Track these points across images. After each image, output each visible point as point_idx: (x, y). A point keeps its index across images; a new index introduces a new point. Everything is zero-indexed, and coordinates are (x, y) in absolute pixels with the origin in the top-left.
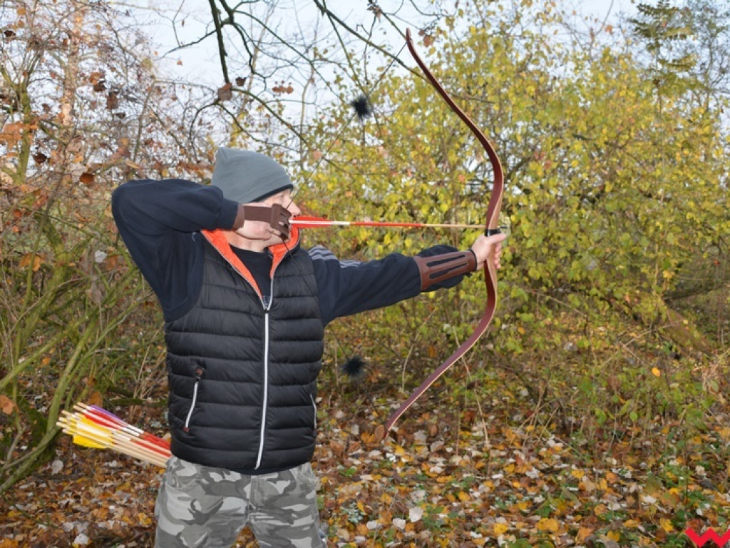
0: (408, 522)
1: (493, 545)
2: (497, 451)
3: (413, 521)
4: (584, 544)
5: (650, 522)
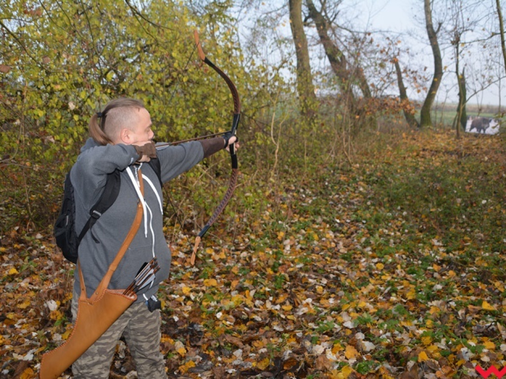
1: (189, 300)
4: (236, 290)
5: (261, 271)
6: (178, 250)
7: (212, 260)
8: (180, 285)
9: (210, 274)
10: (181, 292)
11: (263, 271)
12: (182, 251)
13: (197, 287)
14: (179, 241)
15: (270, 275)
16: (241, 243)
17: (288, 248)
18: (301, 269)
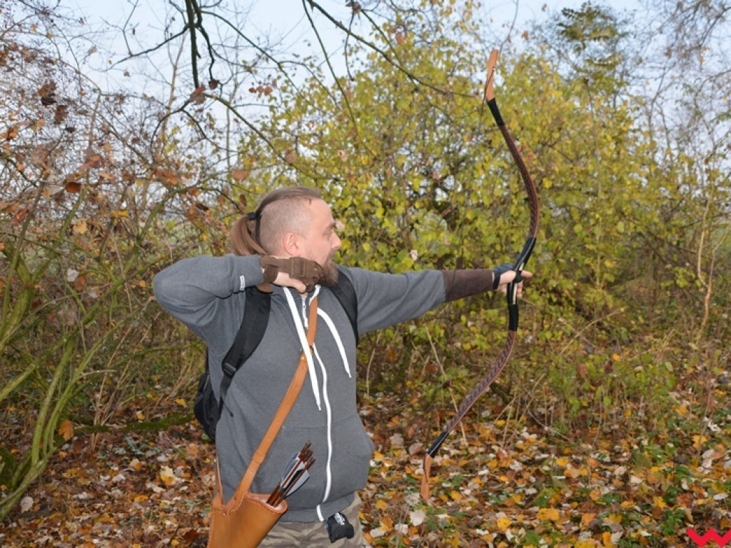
0: (410, 526)
1: (502, 540)
2: (475, 448)
3: (415, 524)
4: (589, 529)
5: (644, 501)
6: (513, 458)
7: (563, 477)
8: (498, 515)
9: (553, 501)
10: (493, 526)
11: (648, 501)
12: (518, 461)
13: (525, 519)
14: (520, 443)
15: (658, 508)
16: (625, 451)
17: (708, 464)
18: (722, 502)
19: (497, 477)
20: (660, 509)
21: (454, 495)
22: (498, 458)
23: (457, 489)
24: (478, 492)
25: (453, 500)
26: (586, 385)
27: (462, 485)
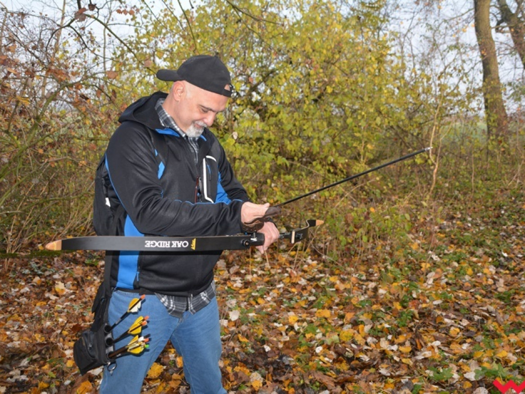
0: (230, 321)
1: (291, 330)
2: (275, 270)
3: (233, 320)
4: (350, 323)
5: (387, 305)
6: (301, 276)
7: (334, 289)
8: (289, 314)
9: (326, 305)
10: (286, 321)
11: (390, 305)
12: (304, 278)
13: (307, 317)
14: (305, 267)
15: (396, 309)
16: (376, 272)
17: (430, 281)
18: (438, 306)
19: (290, 289)
20: (397, 310)
21: (260, 301)
22: (290, 277)
23: (262, 297)
24: (276, 299)
25: (259, 304)
26: (351, 228)
27: (265, 294)
